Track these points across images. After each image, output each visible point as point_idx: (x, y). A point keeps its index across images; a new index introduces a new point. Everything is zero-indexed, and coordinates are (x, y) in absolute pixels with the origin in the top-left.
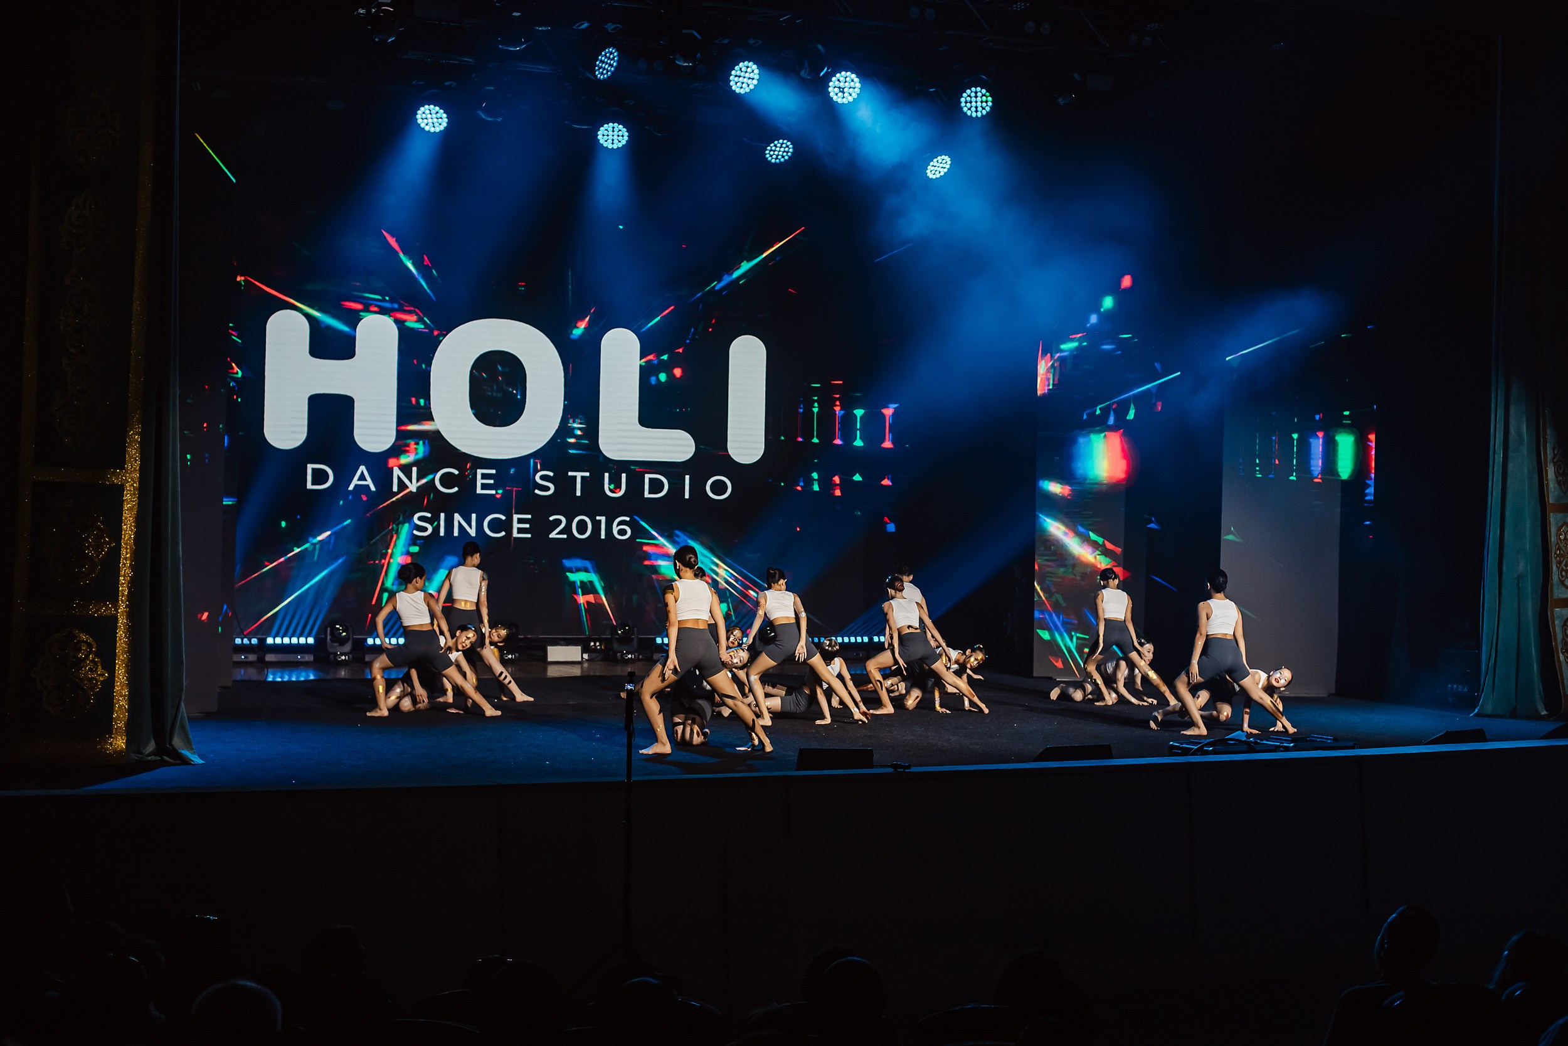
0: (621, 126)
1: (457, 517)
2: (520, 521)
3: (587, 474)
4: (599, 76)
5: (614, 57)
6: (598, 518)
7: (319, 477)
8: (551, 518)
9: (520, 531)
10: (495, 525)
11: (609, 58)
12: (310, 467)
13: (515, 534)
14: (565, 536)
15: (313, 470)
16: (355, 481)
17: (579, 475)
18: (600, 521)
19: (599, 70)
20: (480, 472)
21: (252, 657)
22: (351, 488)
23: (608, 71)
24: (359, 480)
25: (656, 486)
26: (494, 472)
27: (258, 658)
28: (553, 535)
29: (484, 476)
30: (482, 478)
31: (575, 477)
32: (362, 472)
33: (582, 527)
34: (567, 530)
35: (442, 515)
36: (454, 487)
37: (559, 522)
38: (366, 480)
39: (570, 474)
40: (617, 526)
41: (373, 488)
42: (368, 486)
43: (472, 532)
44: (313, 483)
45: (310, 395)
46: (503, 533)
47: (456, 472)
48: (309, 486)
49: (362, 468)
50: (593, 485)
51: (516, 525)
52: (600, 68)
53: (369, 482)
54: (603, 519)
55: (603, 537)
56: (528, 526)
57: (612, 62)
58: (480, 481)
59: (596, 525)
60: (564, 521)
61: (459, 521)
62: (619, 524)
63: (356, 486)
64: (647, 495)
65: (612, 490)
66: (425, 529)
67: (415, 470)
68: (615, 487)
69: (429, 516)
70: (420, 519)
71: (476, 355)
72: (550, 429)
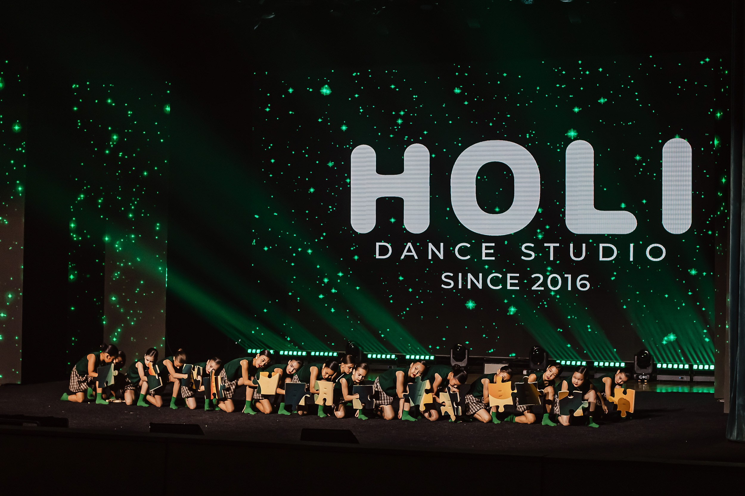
1: (470, 276)
2: (512, 278)
3: (558, 245)
6: (566, 276)
7: (384, 251)
8: (533, 276)
9: (512, 285)
10: (495, 281)
12: (378, 244)
13: (509, 287)
14: (543, 289)
15: (379, 246)
16: (405, 253)
17: (552, 245)
18: (567, 277)
20: (484, 245)
22: (402, 257)
24: (407, 252)
25: (608, 252)
26: (493, 244)
28: (534, 288)
29: (487, 248)
30: (485, 250)
31: (550, 247)
32: (409, 247)
33: (554, 282)
34: (544, 284)
35: (460, 274)
36: (467, 256)
37: (538, 279)
38: (412, 252)
39: (546, 245)
40: (580, 281)
41: (416, 257)
42: (413, 255)
43: (480, 286)
44: (379, 255)
45: (377, 198)
46: (500, 287)
47: (469, 246)
48: (378, 257)
49: (409, 244)
50: (561, 252)
51: (509, 281)
53: (414, 253)
54: (569, 276)
55: (570, 289)
56: (517, 281)
58: (484, 251)
59: (565, 280)
60: (542, 278)
61: (471, 278)
62: (580, 280)
63: (406, 256)
64: (601, 259)
65: (575, 255)
66: (449, 284)
67: (442, 244)
68: (578, 254)
69: (452, 275)
70: (446, 277)
71: (481, 165)
72: (531, 215)
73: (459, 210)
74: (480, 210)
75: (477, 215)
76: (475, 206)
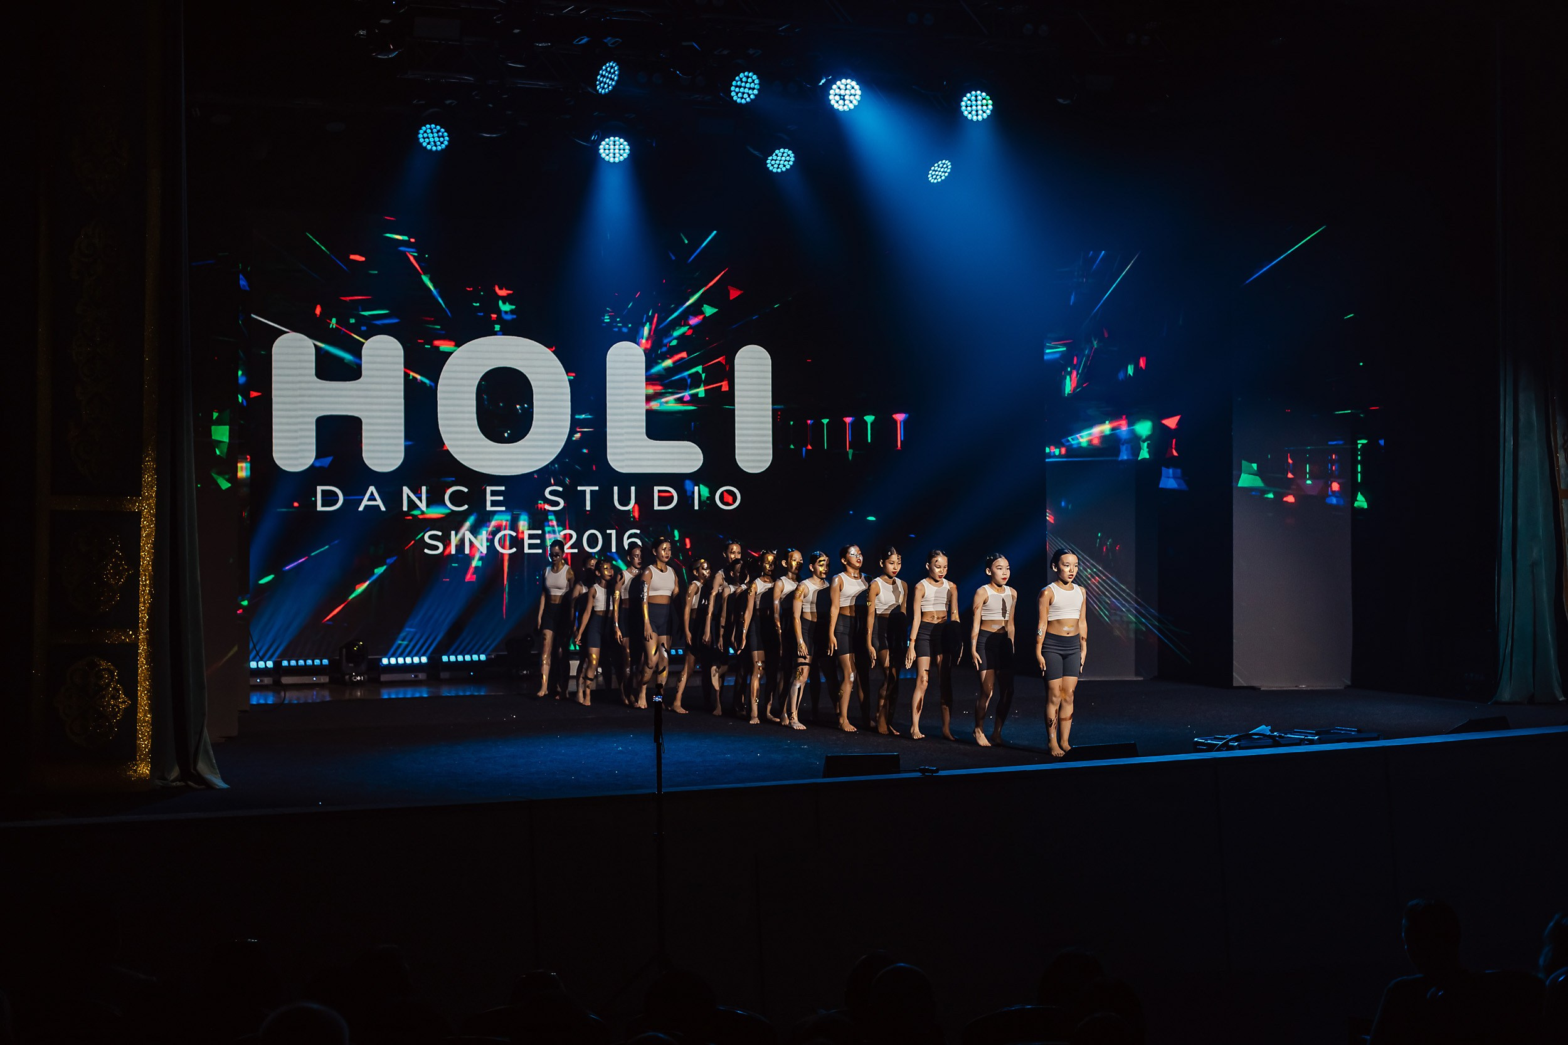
0: (622, 140)
1: (468, 535)
2: (531, 536)
3: (597, 488)
4: (600, 90)
5: (615, 71)
6: (608, 531)
7: (330, 499)
9: (531, 546)
11: (610, 72)
12: (319, 489)
13: (527, 551)
14: (576, 551)
15: (323, 491)
16: (365, 502)
17: (588, 489)
18: (611, 534)
19: (600, 84)
20: (489, 489)
21: (267, 681)
22: (361, 509)
23: (609, 86)
24: (369, 500)
25: (665, 499)
26: (503, 488)
27: (274, 681)
29: (493, 493)
30: (492, 495)
31: (585, 491)
32: (372, 492)
33: (593, 541)
35: (453, 534)
36: (464, 505)
38: (375, 500)
39: (579, 488)
41: (383, 509)
42: (378, 506)
43: (483, 549)
44: (323, 506)
45: (318, 418)
46: (514, 550)
47: (466, 490)
48: (320, 508)
49: (372, 489)
50: (602, 499)
51: (527, 542)
52: (601, 83)
53: (379, 502)
54: (613, 532)
55: (614, 549)
56: (538, 541)
57: (613, 76)
58: (489, 498)
59: (607, 539)
60: (575, 536)
61: (470, 539)
62: (629, 538)
63: (366, 506)
64: (656, 507)
65: (621, 504)
66: (437, 548)
67: (424, 489)
68: (624, 501)
69: (440, 534)
70: (431, 537)
71: (481, 373)
72: (558, 447)
73: (450, 439)
74: (481, 440)
75: (479, 446)
76: (476, 433)
